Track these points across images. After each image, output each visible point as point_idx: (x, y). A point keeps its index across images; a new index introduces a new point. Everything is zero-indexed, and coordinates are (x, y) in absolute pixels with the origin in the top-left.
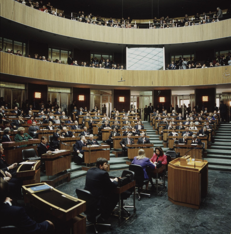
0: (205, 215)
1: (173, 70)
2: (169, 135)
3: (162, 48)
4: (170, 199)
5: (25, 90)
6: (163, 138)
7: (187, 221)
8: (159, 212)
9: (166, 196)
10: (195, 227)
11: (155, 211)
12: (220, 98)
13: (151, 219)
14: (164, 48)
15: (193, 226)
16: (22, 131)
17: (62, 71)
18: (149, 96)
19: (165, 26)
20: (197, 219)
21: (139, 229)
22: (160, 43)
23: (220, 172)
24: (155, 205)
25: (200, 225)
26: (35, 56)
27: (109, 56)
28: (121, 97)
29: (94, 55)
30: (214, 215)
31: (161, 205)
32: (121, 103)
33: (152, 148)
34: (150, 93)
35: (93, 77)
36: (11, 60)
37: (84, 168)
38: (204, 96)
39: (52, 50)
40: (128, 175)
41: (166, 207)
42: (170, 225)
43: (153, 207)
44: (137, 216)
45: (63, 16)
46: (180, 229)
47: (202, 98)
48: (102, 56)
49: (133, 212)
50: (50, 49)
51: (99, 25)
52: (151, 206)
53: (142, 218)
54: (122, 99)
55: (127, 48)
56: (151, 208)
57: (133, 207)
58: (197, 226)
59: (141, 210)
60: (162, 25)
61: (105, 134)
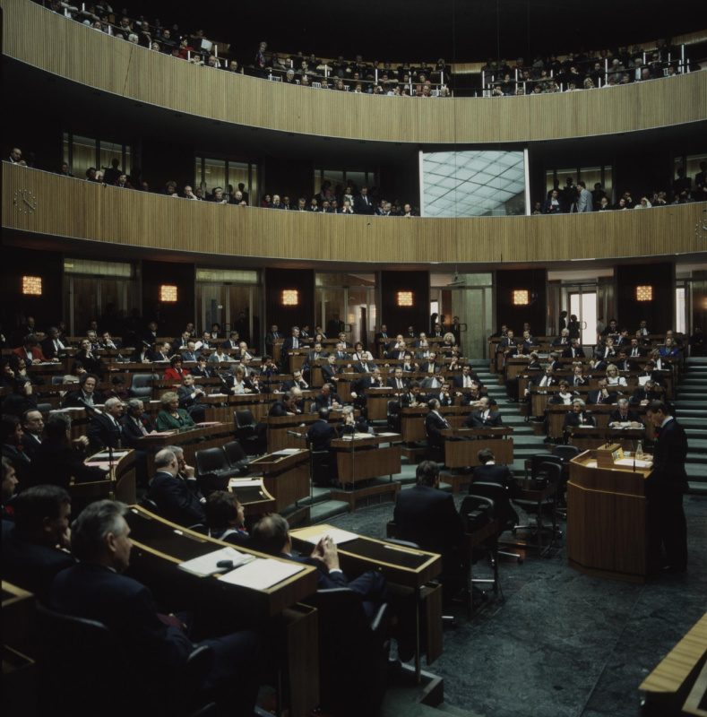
0: (660, 596)
1: (555, 215)
2: (551, 402)
3: (522, 150)
4: (572, 563)
5: (133, 278)
6: (533, 409)
7: (621, 608)
8: (553, 593)
9: (560, 557)
10: (640, 619)
11: (543, 590)
12: (686, 287)
13: (536, 605)
14: (526, 151)
15: (635, 616)
16: (174, 403)
17: (240, 226)
18: (483, 288)
19: (530, 89)
20: (643, 604)
21: (515, 624)
22: (517, 139)
23: (691, 499)
24: (539, 578)
25: (651, 616)
26: (168, 187)
27: (367, 175)
28: (402, 291)
29: (322, 174)
30: (682, 595)
31: (553, 577)
32: (405, 308)
33: (509, 437)
34: (487, 279)
35: (328, 239)
36: (106, 203)
37: (337, 494)
38: (641, 285)
39: (203, 162)
40: (483, 506)
41: (566, 581)
42: (582, 616)
43: (537, 582)
44: (503, 601)
45: (238, 71)
46: (607, 623)
47: (635, 291)
48: (344, 174)
49: (493, 592)
50: (199, 159)
51: (338, 89)
52: (529, 580)
53: (517, 605)
54: (405, 299)
55: (421, 153)
56: (531, 584)
57: (493, 581)
58: (645, 617)
59: (508, 589)
60: (520, 85)
61: (376, 401)
